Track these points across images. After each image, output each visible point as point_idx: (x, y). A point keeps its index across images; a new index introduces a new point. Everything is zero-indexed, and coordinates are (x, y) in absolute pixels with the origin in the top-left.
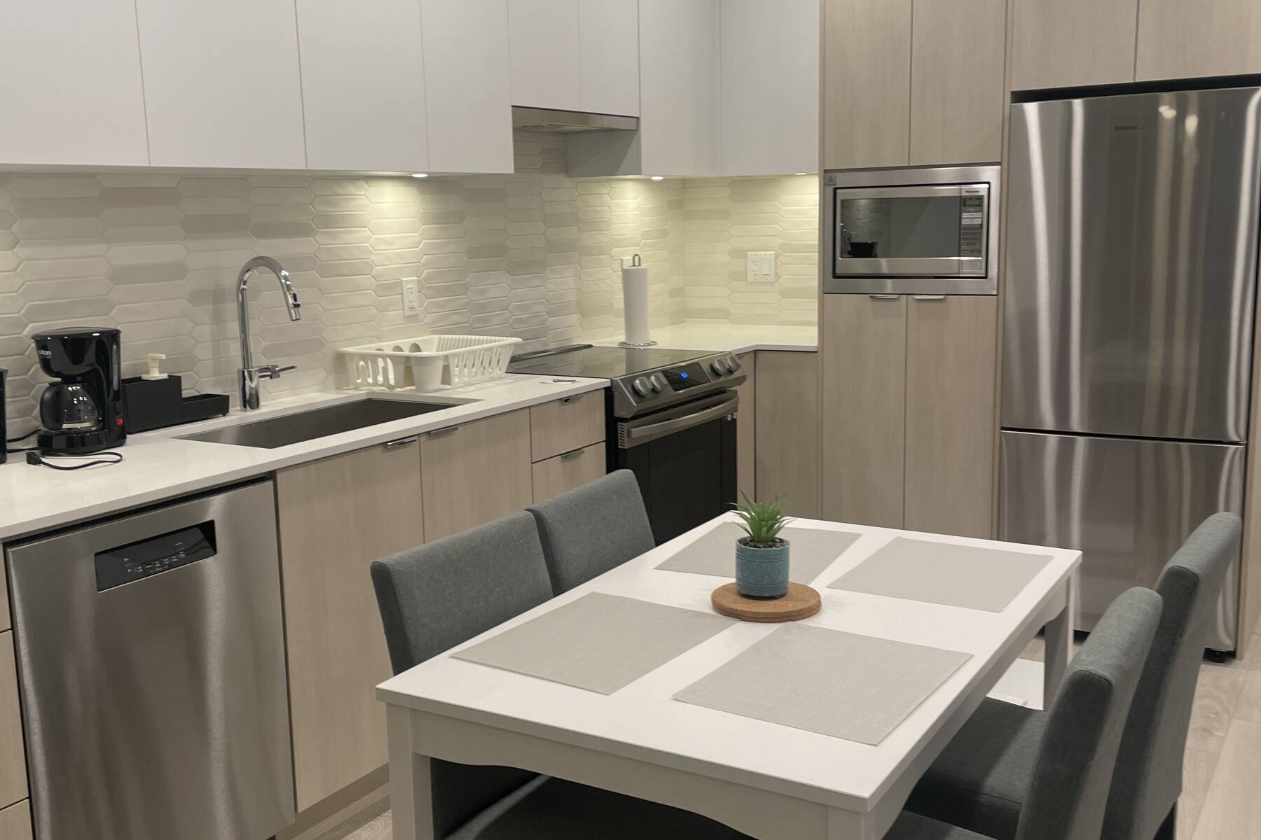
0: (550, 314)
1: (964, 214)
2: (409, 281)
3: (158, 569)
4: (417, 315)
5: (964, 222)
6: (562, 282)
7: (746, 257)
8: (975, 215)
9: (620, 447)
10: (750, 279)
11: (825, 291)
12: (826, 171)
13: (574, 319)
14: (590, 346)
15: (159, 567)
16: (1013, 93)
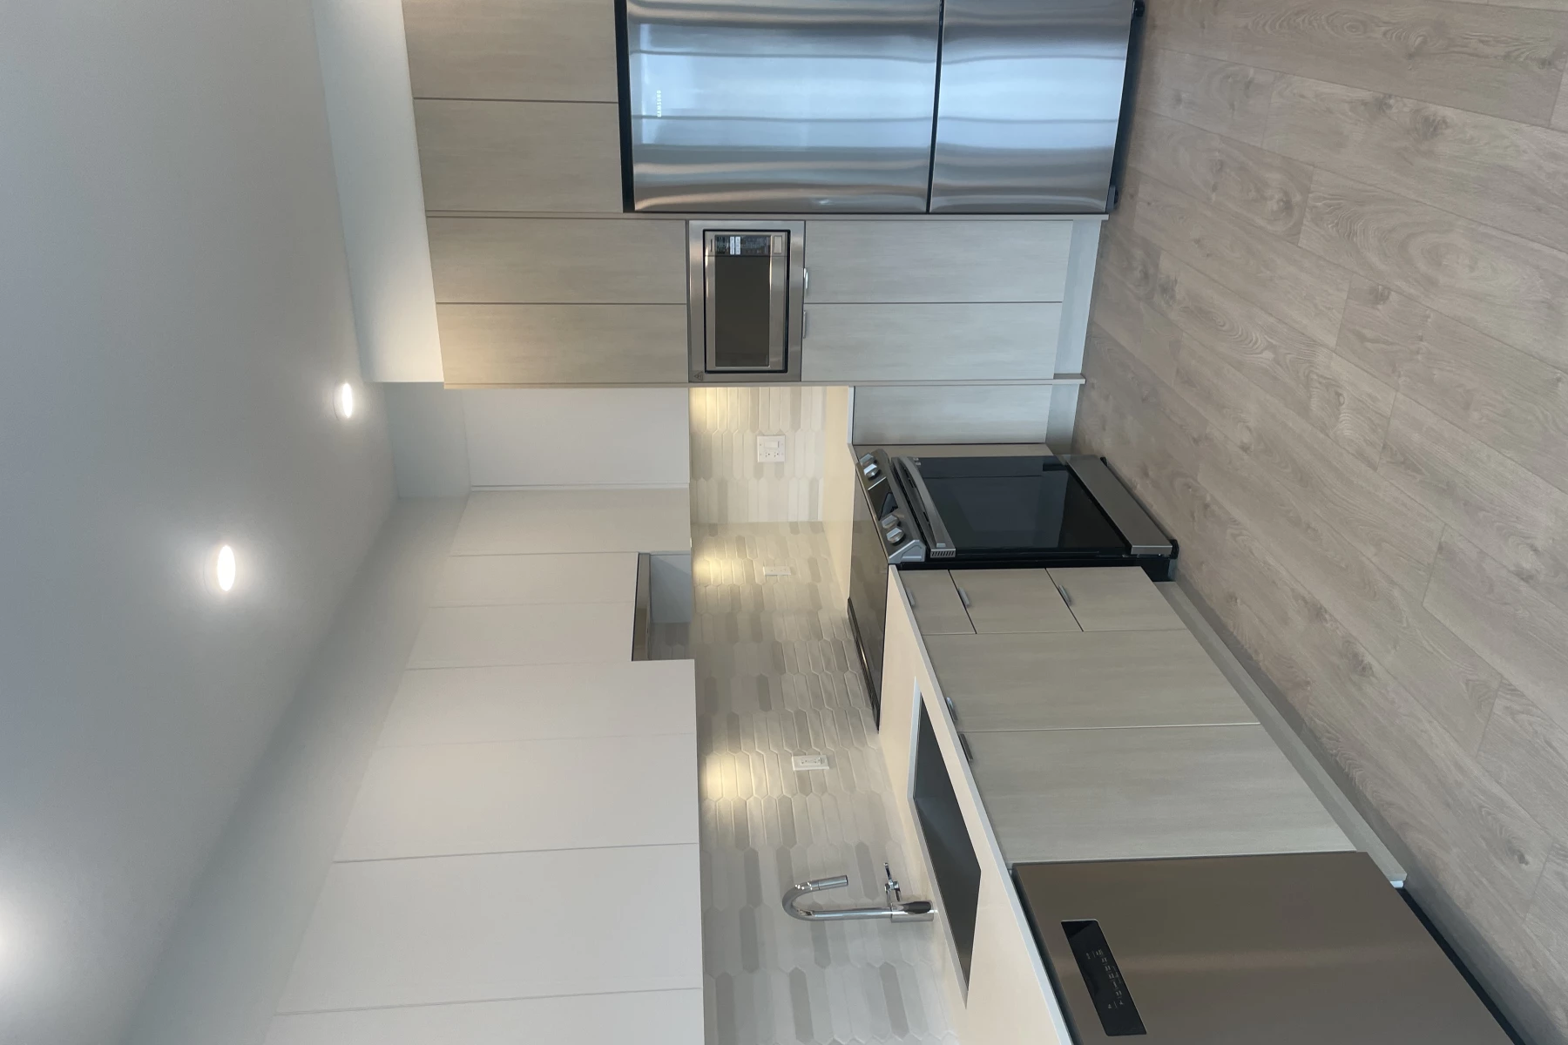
0: (819, 637)
1: (732, 252)
2: (798, 764)
3: (1117, 976)
4: (828, 758)
5: (738, 253)
6: (788, 628)
7: (762, 464)
8: (732, 241)
9: (954, 556)
10: (781, 458)
11: (798, 378)
12: (690, 382)
13: (823, 617)
14: (849, 600)
15: (1115, 975)
16: (625, 211)
